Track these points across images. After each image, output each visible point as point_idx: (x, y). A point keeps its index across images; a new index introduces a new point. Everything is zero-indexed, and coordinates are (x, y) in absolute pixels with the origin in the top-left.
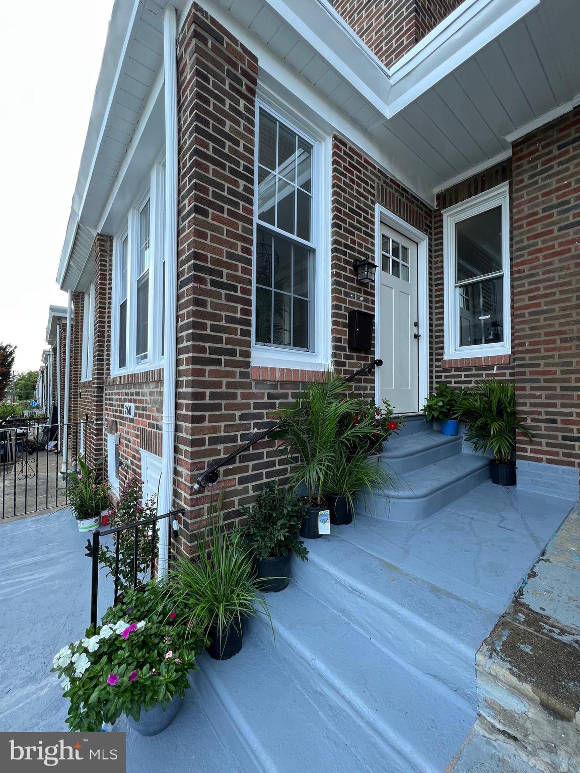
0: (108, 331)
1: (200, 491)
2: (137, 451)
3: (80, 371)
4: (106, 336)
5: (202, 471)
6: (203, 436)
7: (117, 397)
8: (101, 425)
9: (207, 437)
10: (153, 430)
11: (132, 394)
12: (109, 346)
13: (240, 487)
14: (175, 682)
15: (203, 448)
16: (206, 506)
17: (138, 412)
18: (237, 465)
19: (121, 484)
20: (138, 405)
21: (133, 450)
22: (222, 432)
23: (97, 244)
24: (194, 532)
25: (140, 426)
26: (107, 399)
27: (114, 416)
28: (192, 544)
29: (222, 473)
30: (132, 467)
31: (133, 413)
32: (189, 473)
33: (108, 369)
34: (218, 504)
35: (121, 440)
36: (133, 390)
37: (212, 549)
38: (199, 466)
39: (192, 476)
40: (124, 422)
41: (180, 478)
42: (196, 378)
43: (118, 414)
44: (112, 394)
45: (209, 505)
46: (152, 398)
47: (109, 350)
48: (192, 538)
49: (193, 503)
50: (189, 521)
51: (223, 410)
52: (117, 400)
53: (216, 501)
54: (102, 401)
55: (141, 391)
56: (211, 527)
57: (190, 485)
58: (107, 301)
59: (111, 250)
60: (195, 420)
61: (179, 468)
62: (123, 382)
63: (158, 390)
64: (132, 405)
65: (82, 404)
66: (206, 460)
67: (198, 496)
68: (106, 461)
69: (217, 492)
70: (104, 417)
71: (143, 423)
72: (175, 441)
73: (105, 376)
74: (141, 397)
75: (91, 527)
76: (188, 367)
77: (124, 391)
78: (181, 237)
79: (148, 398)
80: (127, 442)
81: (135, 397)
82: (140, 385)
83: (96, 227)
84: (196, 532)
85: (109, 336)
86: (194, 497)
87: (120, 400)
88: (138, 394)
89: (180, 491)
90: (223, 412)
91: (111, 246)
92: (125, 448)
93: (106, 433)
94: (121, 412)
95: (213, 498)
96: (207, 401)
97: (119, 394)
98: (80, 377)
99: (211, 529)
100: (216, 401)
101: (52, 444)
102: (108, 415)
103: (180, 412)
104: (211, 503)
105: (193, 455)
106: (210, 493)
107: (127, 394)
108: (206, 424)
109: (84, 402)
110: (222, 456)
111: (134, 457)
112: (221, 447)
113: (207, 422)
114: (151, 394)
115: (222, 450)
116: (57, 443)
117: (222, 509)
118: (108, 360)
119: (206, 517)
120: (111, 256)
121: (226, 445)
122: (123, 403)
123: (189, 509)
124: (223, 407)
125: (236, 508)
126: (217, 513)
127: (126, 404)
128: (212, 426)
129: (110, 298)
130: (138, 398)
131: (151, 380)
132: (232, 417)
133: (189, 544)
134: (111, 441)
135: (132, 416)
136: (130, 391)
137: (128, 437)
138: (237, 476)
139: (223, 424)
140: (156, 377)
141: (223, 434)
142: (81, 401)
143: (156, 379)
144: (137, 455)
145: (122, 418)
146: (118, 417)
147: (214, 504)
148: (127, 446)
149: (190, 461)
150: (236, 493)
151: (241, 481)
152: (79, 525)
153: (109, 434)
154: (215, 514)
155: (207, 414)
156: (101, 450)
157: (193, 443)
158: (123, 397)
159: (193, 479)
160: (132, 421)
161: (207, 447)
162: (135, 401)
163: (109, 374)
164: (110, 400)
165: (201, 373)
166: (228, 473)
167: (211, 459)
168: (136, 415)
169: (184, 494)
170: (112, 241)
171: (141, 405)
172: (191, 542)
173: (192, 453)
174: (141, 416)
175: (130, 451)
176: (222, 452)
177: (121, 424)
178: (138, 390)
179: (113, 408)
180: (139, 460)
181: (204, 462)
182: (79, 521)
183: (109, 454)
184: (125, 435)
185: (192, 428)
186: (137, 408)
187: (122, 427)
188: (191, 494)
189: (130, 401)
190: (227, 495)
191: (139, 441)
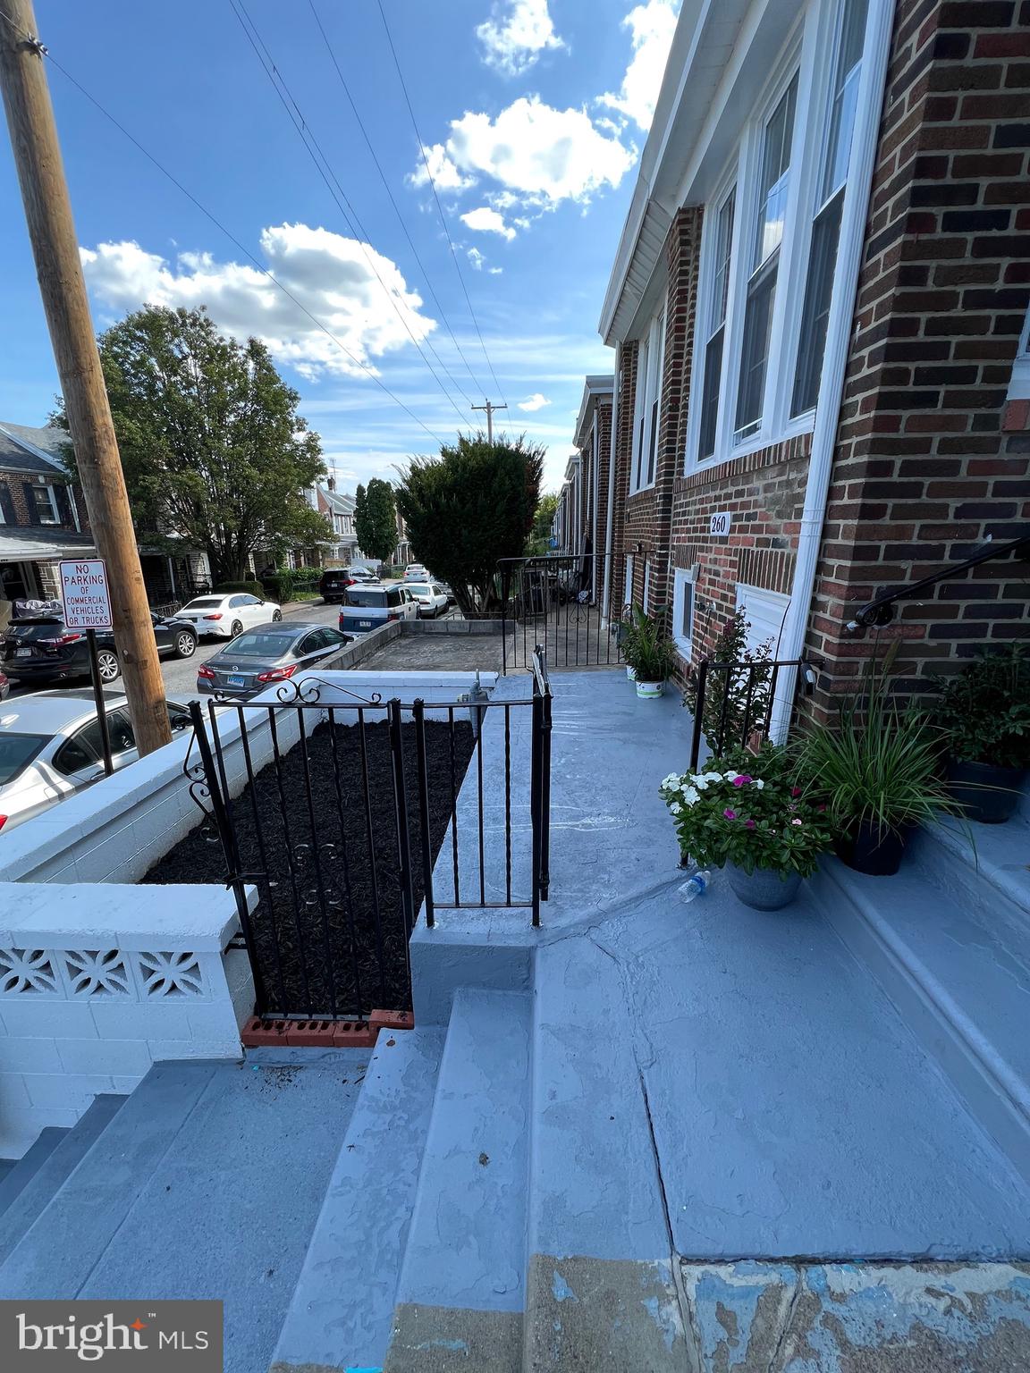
0: (685, 398)
1: (856, 634)
2: (732, 588)
3: (629, 479)
4: (680, 408)
5: (865, 603)
6: (877, 543)
7: (698, 507)
8: (666, 555)
9: (883, 544)
10: (765, 549)
11: (728, 496)
12: (685, 424)
13: (933, 643)
14: (805, 853)
15: (873, 563)
16: (862, 661)
17: (737, 524)
18: (935, 601)
19: (695, 642)
20: (739, 512)
21: (722, 586)
22: (915, 538)
23: (677, 232)
24: (838, 695)
25: (739, 547)
26: (678, 514)
27: (690, 539)
28: (832, 712)
29: (900, 612)
30: (719, 612)
31: (727, 528)
32: (843, 603)
33: (681, 465)
34: (886, 662)
35: (701, 574)
36: (731, 489)
37: (863, 728)
38: (862, 593)
39: (846, 607)
40: (709, 545)
41: (821, 614)
42: (880, 435)
43: (698, 534)
44: (687, 504)
45: (868, 660)
46: (769, 495)
47: (684, 432)
48: (833, 703)
49: (841, 651)
50: (831, 677)
51: (924, 497)
52: (697, 512)
53: (883, 656)
54: (669, 519)
55: (746, 487)
56: (867, 695)
57: (840, 622)
58: (687, 342)
59: (699, 237)
60: (866, 512)
61: (822, 598)
62: (712, 478)
63: (784, 478)
64: (728, 514)
65: (630, 532)
66: (876, 584)
67: (853, 641)
68: (671, 610)
69: (887, 641)
70: (670, 544)
71: (748, 542)
72: (819, 554)
73: (675, 476)
74: (745, 499)
75: (653, 693)
76: (865, 416)
77: (712, 494)
78: (886, 137)
79: (760, 497)
80: (712, 577)
81: (734, 500)
82: (747, 477)
83: (674, 198)
84: (840, 695)
85: (686, 406)
86: (846, 641)
87: (704, 511)
88: (740, 494)
89: (818, 633)
90: (925, 499)
91: (699, 227)
92: (707, 586)
93: (673, 567)
94: (703, 530)
95: (879, 650)
96: (895, 478)
97: (702, 501)
98: (628, 489)
99: (867, 700)
100: (913, 479)
101: (583, 595)
102: (678, 539)
103: (837, 502)
104: (873, 657)
105: (854, 574)
106: (873, 641)
107: (717, 498)
108: (887, 521)
109: (635, 526)
110: (907, 582)
111: (724, 598)
112: (907, 565)
113: (887, 517)
114: (768, 488)
115: (909, 571)
116: (590, 595)
117: (891, 672)
118: (683, 448)
119: (859, 677)
120: (698, 248)
121: (918, 563)
122: (708, 515)
123: (834, 658)
124: (925, 491)
125: (918, 675)
126: (882, 677)
127: (716, 515)
128: (897, 526)
129: (691, 335)
130: (739, 500)
131: (772, 463)
132: (942, 511)
133: (826, 711)
134: (682, 578)
135: (725, 533)
136: (724, 491)
137: (717, 567)
138: (930, 622)
139: (918, 523)
140: (784, 453)
141: (915, 541)
142: (631, 526)
143: (783, 459)
144: (730, 594)
145: (705, 540)
146: (697, 539)
147: (877, 660)
148: (712, 582)
149: (846, 583)
150: (922, 650)
151: (936, 632)
152: (638, 689)
153: (677, 570)
154: (877, 677)
155: (891, 502)
156: (664, 593)
157: (857, 553)
158: (709, 505)
159: (848, 613)
160: (723, 540)
161: (880, 562)
162: (733, 507)
163: (681, 473)
164: (684, 514)
165: (892, 424)
166: (911, 613)
167: (885, 584)
168: (732, 529)
169: (825, 636)
170: (700, 217)
171: (745, 512)
172: (830, 708)
173: (852, 569)
174: (743, 529)
175: (716, 589)
176: (908, 575)
177: (702, 549)
178: (740, 488)
179: (689, 526)
180: (734, 601)
181: (871, 588)
182: (638, 683)
183: (675, 600)
184: (709, 566)
185: (859, 527)
186: (736, 518)
187: (704, 554)
188: (842, 637)
189: (722, 509)
190: (903, 650)
191: (736, 571)
